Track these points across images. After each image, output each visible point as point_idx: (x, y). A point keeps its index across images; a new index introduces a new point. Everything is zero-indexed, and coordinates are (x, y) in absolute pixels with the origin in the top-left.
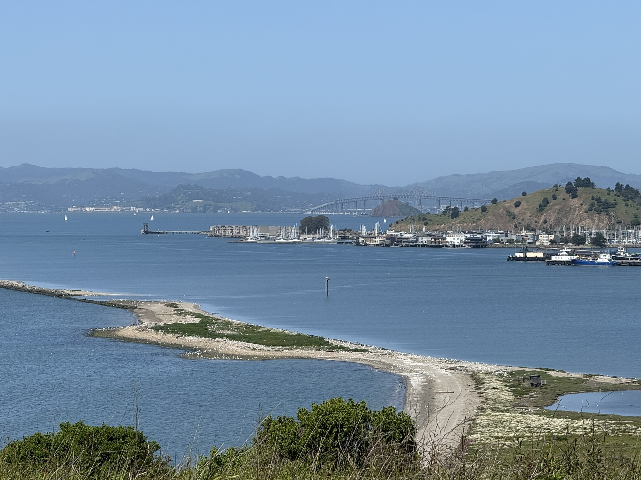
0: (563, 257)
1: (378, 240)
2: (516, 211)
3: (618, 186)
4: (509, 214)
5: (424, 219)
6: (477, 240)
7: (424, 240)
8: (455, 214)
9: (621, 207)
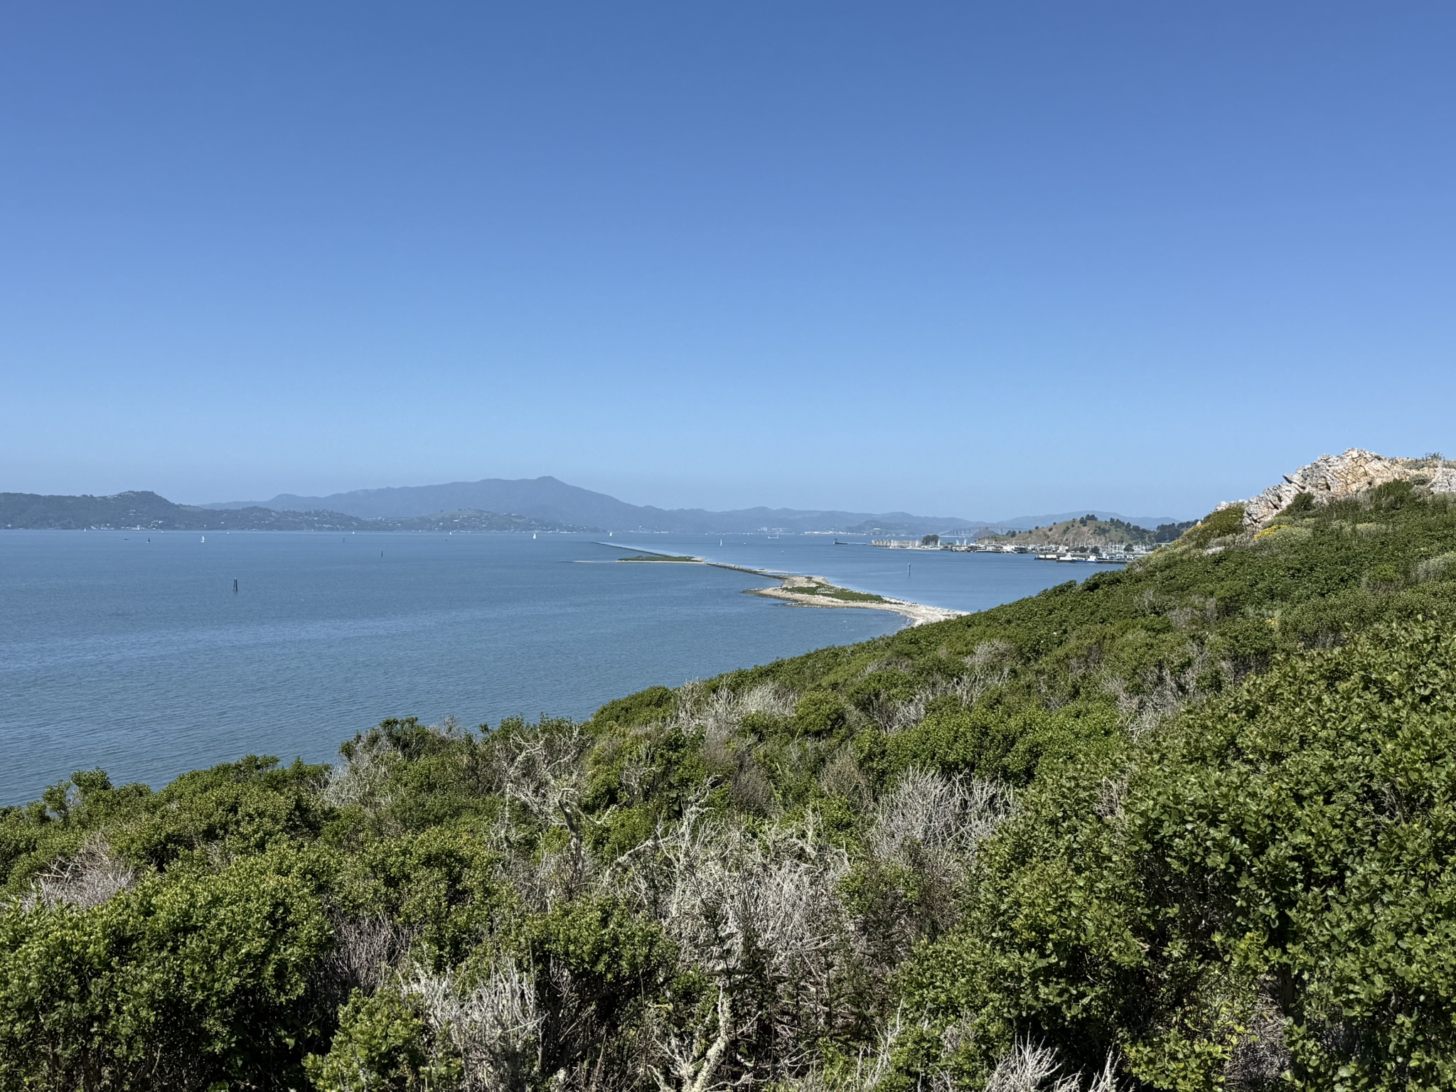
0: (1068, 557)
1: (963, 549)
2: (1049, 533)
3: (1112, 520)
4: (1045, 535)
5: (995, 538)
6: (1021, 549)
7: (990, 548)
8: (1013, 535)
9: (1113, 532)
